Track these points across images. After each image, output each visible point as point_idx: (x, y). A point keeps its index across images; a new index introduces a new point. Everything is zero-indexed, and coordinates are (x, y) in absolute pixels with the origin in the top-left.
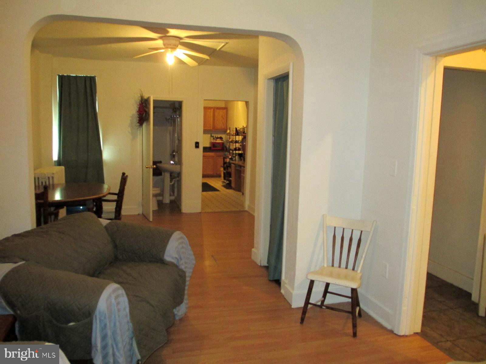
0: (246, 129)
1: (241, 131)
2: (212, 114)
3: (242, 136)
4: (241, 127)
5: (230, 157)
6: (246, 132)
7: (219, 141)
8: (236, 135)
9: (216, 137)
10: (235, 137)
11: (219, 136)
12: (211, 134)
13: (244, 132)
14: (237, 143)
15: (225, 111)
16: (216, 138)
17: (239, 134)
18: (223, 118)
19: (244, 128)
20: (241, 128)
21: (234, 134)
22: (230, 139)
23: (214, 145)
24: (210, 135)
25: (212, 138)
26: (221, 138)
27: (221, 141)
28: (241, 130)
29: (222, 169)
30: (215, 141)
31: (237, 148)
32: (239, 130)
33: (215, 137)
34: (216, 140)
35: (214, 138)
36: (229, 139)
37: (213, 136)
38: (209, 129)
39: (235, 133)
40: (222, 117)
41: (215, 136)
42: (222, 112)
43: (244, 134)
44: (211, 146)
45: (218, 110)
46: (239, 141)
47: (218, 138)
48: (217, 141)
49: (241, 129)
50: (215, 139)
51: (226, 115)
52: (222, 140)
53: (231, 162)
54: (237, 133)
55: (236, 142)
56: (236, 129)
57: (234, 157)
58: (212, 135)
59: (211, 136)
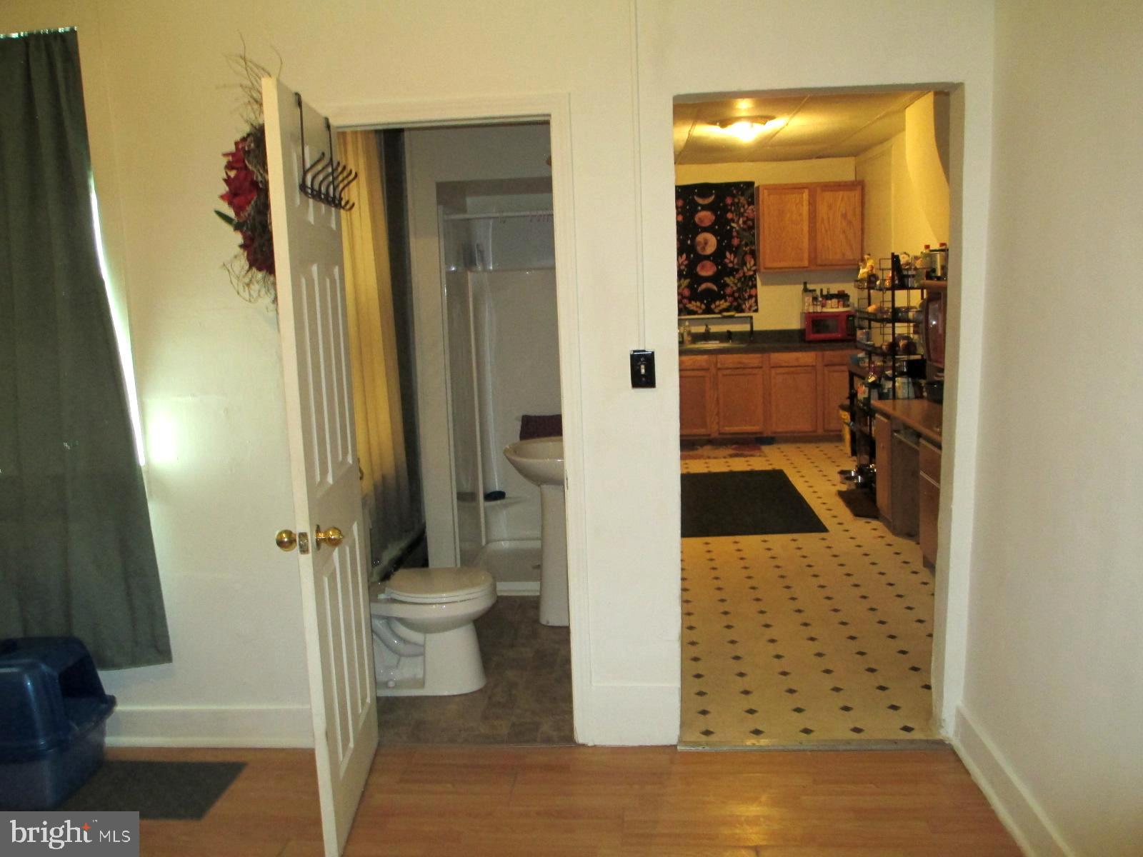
0: (939, 257)
1: (916, 269)
2: (805, 209)
3: (922, 288)
4: (918, 250)
5: (872, 379)
6: (939, 273)
7: (833, 307)
8: (893, 288)
9: (825, 293)
10: (889, 293)
11: (835, 288)
12: (805, 284)
13: (930, 274)
14: (900, 321)
15: (856, 195)
16: (822, 296)
17: (910, 282)
18: (850, 223)
19: (930, 254)
20: (918, 254)
21: (887, 284)
22: (869, 305)
23: (816, 322)
24: (802, 287)
25: (809, 299)
26: (842, 297)
27: (841, 309)
28: (918, 264)
29: (846, 416)
30: (819, 309)
31: (902, 343)
32: (908, 264)
33: (818, 293)
34: (823, 306)
35: (815, 299)
36: (866, 301)
37: (815, 290)
38: (796, 264)
39: (893, 279)
40: (844, 216)
41: (822, 290)
42: (844, 202)
43: (934, 282)
44: (803, 327)
45: (828, 195)
46: (908, 309)
47: (830, 297)
48: (828, 310)
49: (916, 258)
50: (820, 299)
51: (858, 210)
52: (845, 305)
53: (875, 403)
54: (901, 276)
55: (897, 315)
56: (895, 259)
57: (888, 378)
58: (810, 287)
59: (806, 290)
